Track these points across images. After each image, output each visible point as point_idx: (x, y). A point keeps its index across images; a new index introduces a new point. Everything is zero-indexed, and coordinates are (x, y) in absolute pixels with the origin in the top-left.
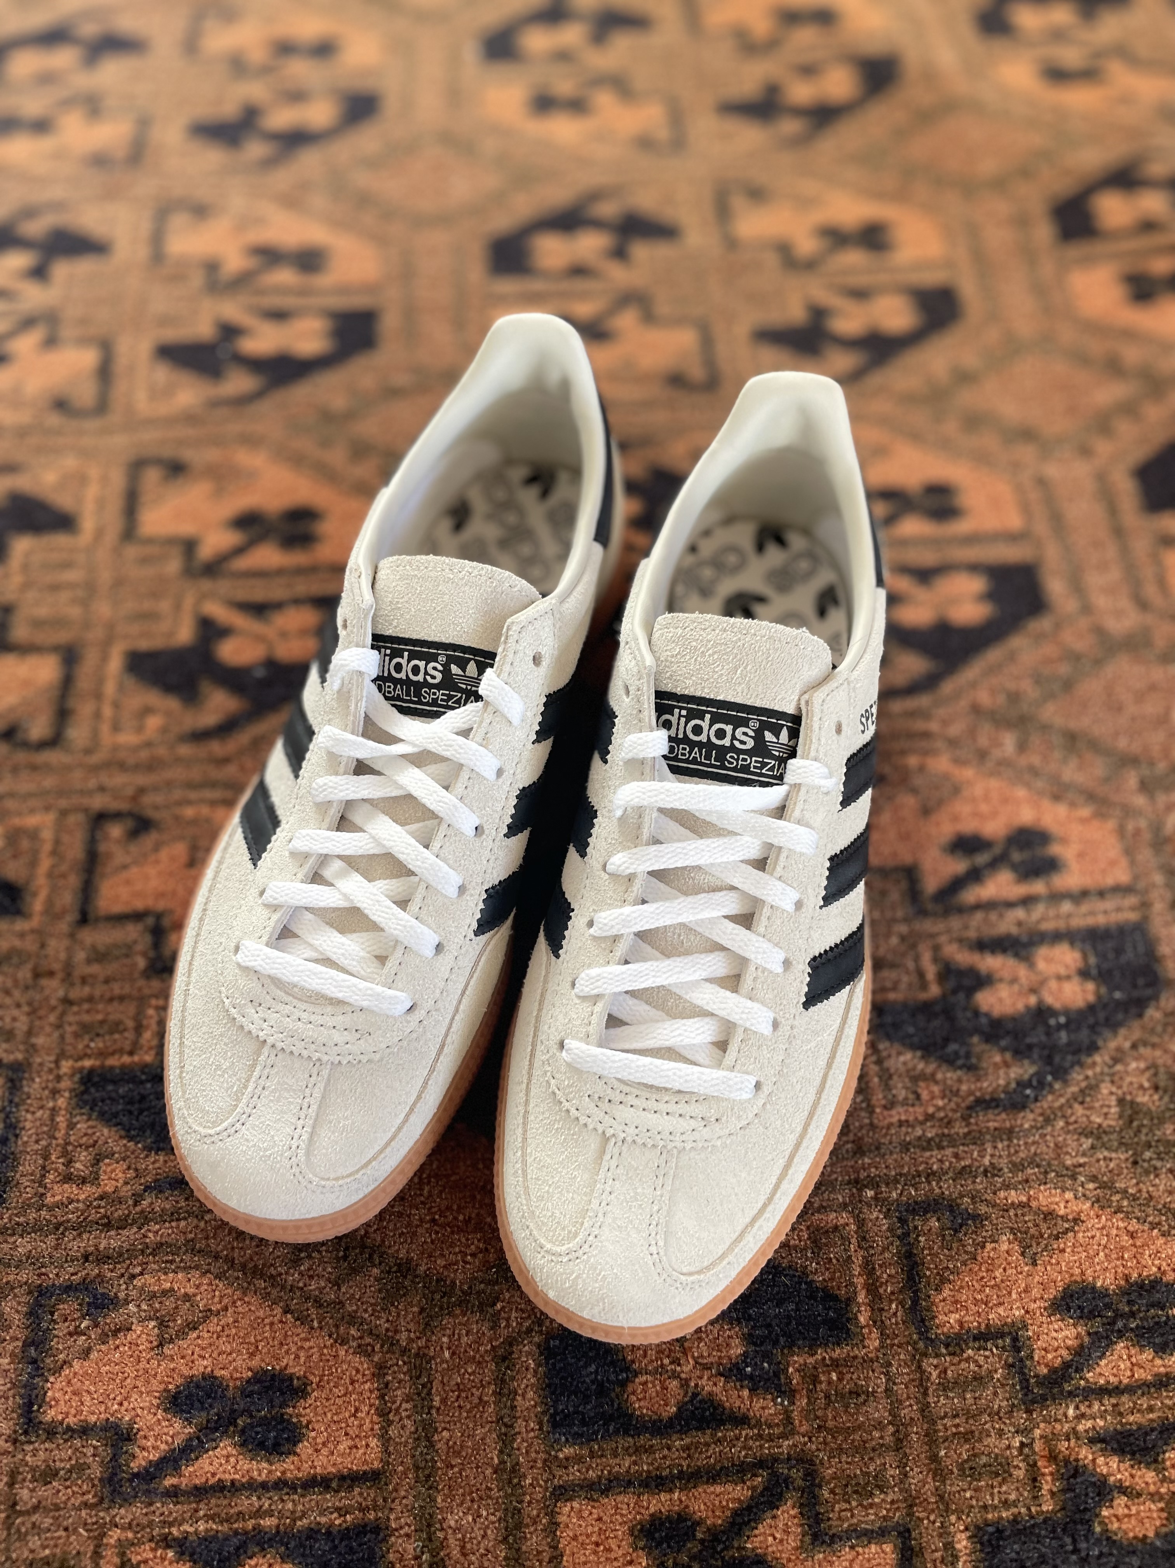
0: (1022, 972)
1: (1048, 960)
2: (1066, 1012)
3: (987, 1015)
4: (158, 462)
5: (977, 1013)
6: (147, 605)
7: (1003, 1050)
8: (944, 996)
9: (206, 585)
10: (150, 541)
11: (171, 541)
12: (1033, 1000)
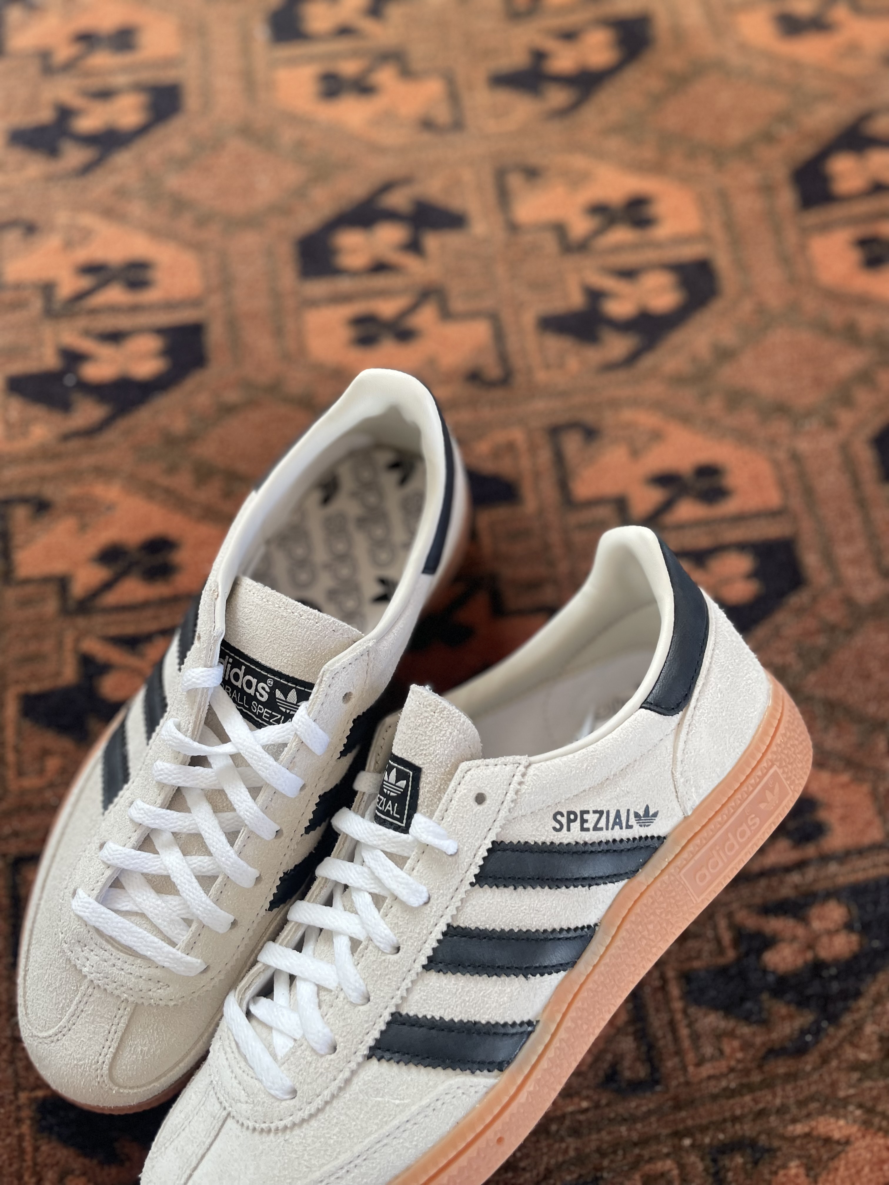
0: (800, 931)
1: (821, 918)
2: (836, 962)
3: (774, 972)
4: (24, 500)
5: (765, 971)
6: (33, 647)
7: (788, 1003)
8: (739, 960)
9: (81, 622)
10: (27, 581)
11: (46, 580)
12: (809, 956)
